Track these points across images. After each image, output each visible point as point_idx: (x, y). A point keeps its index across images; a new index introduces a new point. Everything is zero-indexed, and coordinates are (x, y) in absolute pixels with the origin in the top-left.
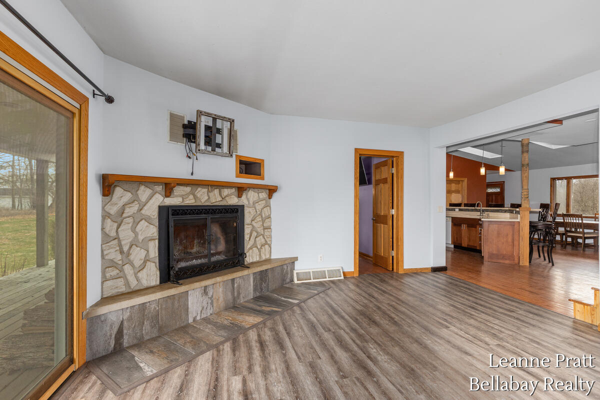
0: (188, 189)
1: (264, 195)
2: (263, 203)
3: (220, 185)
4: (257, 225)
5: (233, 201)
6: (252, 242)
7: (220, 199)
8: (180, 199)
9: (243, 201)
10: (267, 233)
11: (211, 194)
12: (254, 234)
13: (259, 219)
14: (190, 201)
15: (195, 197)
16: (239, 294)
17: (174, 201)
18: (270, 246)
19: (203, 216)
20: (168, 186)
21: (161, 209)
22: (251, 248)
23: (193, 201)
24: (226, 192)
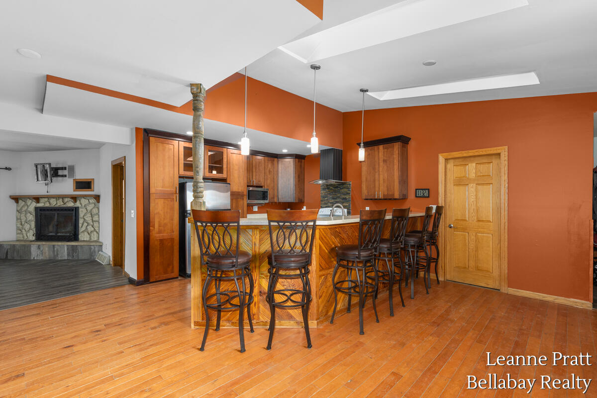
0: (46, 199)
1: (92, 201)
2: (92, 206)
3: (63, 197)
4: (88, 218)
5: (71, 204)
6: (84, 228)
7: (62, 203)
8: (43, 204)
9: (78, 204)
10: (96, 224)
11: (58, 201)
12: (85, 224)
13: (89, 215)
14: (47, 205)
15: (50, 203)
16: (57, 254)
17: (40, 205)
18: (98, 234)
19: (54, 212)
20: (37, 199)
21: (36, 208)
22: (83, 232)
23: (49, 205)
24: (66, 200)
